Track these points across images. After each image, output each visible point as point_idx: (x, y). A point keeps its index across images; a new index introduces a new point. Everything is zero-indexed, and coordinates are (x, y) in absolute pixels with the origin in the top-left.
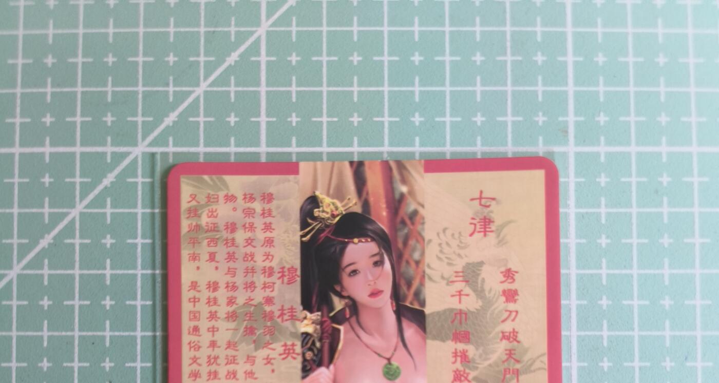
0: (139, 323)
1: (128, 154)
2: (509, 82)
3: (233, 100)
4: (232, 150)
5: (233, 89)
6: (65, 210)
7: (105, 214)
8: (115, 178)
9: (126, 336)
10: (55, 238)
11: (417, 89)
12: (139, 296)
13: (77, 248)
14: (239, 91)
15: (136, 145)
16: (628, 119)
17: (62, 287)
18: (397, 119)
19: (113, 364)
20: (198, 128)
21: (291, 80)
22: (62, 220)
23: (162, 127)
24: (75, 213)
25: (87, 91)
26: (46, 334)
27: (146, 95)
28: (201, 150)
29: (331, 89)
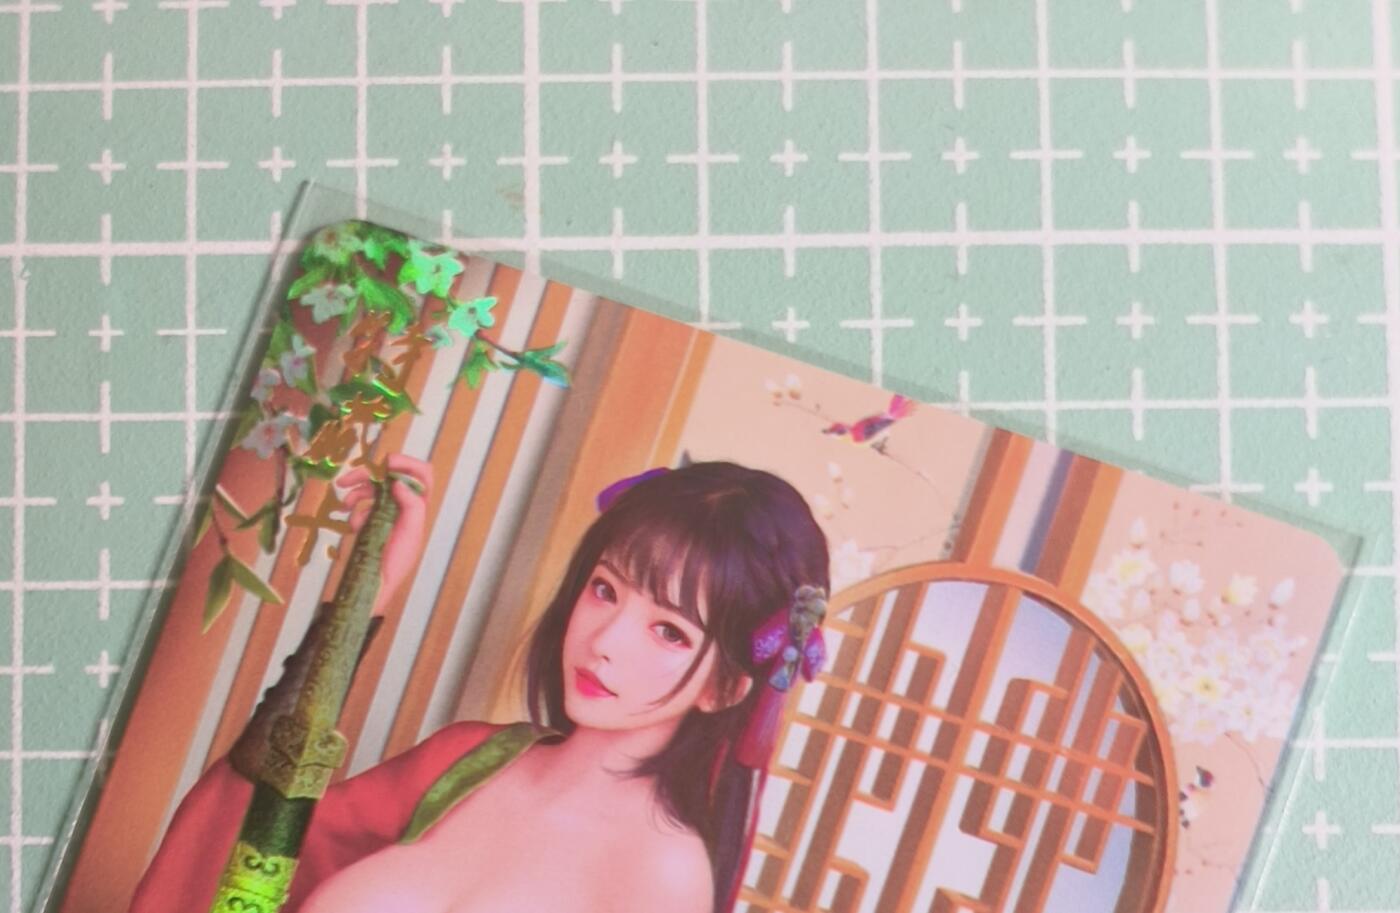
2: (362, 63)
11: (108, 86)
16: (690, 159)
18: (53, 167)
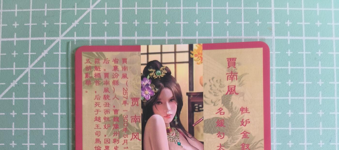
0: (59, 124)
1: (55, 40)
3: (106, 14)
4: (106, 38)
5: (106, 8)
6: (23, 68)
7: (43, 70)
8: (48, 52)
9: (53, 130)
10: (18, 82)
12: (59, 111)
13: (29, 87)
14: (109, 10)
15: (58, 36)
17: (22, 106)
19: (46, 144)
20: (89, 28)
21: (135, 4)
22: (21, 73)
23: (71, 27)
24: (28, 70)
25: (35, 11)
26: (13, 129)
27: (63, 12)
28: (90, 38)
29: (154, 8)
